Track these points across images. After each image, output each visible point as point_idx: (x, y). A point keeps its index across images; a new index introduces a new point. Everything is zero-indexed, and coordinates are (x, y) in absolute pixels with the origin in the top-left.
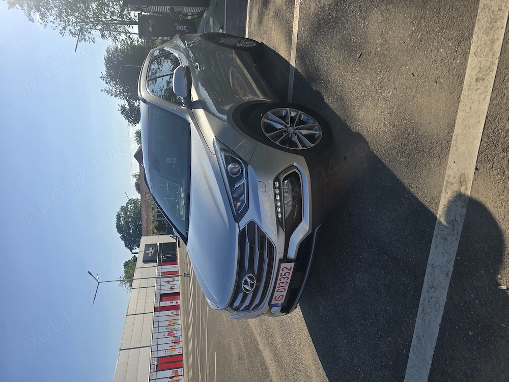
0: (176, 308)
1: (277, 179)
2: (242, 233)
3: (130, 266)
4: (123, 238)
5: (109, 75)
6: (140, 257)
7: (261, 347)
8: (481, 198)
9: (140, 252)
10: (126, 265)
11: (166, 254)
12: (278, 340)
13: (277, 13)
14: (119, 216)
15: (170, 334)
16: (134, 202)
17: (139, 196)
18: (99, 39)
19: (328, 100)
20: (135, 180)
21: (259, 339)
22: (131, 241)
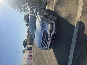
0: (31, 58)
1: (49, 24)
2: (43, 32)
3: (24, 51)
4: (24, 46)
5: (24, 19)
6: (26, 49)
7: (46, 60)
8: (82, 21)
9: (26, 48)
10: (24, 50)
11: (31, 49)
12: (49, 57)
13: (51, 4)
14: (23, 42)
15: (30, 63)
16: (26, 40)
17: (27, 39)
18: (23, 13)
19: (58, 14)
20: (27, 36)
21: (45, 58)
22: (25, 46)
